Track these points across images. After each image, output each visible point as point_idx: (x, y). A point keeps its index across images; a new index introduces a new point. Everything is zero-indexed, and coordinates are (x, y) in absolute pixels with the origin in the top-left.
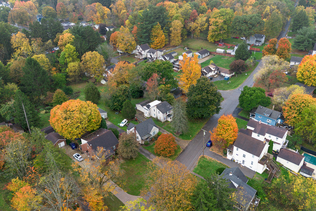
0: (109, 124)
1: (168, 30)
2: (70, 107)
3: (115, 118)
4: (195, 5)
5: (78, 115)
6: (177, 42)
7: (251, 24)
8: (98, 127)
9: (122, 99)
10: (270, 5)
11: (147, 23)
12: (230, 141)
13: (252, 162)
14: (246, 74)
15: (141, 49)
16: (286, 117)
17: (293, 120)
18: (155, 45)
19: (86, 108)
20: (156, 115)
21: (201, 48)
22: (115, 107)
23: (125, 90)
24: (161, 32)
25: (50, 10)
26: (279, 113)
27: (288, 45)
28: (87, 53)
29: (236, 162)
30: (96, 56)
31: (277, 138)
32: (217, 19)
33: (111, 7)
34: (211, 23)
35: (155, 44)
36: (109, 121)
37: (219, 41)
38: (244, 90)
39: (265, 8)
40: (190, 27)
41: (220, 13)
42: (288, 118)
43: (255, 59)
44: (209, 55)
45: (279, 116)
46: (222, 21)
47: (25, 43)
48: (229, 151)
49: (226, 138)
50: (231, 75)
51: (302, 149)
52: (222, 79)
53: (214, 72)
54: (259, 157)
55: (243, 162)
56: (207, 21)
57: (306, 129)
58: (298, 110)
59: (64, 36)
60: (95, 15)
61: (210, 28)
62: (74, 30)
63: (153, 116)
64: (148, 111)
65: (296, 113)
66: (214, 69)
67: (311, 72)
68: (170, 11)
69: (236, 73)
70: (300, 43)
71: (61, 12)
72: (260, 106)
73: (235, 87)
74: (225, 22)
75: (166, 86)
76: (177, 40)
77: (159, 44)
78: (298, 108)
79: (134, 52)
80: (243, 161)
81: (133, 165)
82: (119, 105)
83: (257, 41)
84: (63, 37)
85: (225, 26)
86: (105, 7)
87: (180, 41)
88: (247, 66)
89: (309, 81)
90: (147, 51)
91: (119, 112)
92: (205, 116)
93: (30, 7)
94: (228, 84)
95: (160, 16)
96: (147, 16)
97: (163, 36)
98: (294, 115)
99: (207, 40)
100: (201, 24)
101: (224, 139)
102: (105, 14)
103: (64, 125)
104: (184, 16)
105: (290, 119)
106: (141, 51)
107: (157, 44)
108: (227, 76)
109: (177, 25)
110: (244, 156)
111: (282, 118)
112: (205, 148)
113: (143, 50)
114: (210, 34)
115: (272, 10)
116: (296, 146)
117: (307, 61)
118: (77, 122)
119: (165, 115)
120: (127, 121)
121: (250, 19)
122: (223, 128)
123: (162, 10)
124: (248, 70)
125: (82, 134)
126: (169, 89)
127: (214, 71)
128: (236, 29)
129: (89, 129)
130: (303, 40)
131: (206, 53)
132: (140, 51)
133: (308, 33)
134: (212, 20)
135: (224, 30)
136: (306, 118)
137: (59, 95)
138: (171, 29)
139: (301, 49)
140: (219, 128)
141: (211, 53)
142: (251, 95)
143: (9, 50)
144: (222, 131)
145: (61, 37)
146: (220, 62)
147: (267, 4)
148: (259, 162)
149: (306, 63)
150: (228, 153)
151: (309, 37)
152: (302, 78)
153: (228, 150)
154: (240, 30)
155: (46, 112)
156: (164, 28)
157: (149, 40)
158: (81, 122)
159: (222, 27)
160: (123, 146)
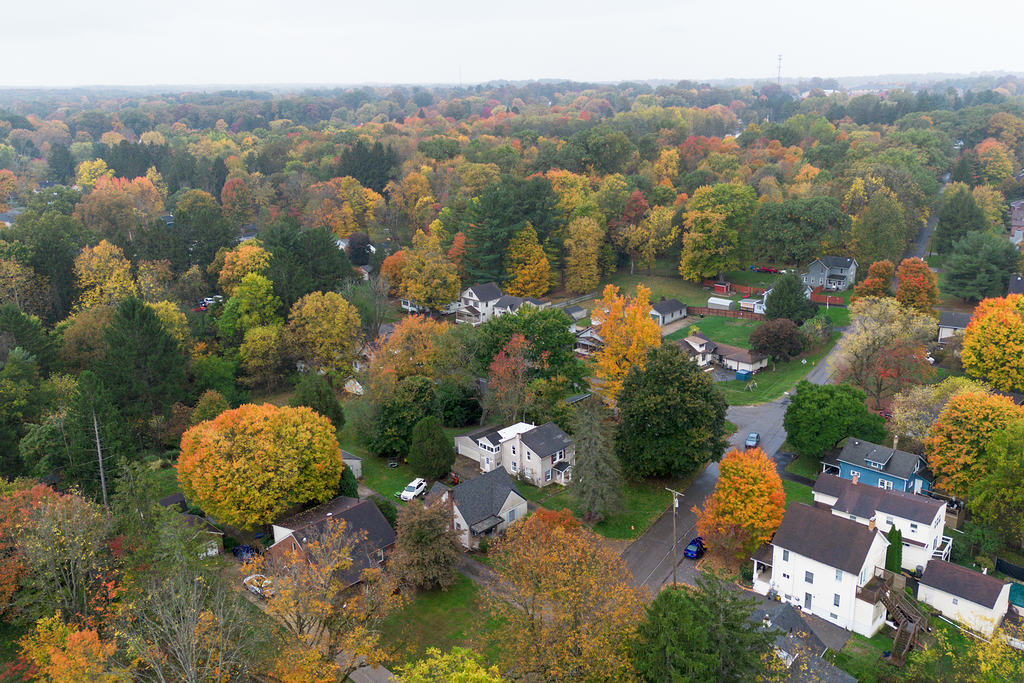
0: (366, 493)
1: (559, 245)
2: (245, 422)
3: (385, 478)
4: (640, 183)
5: (269, 447)
6: (587, 282)
7: (810, 224)
8: (330, 493)
9: (412, 416)
10: (863, 176)
11: (496, 222)
12: (759, 533)
13: (837, 597)
14: (804, 362)
15: (475, 297)
16: (939, 469)
17: (960, 475)
18: (518, 289)
19: (295, 425)
20: (518, 466)
21: (659, 299)
22: (388, 442)
23: (421, 390)
24: (538, 250)
25: (203, 200)
26: (915, 457)
27: (926, 279)
28: (307, 297)
29: (784, 600)
30: (335, 307)
31: (912, 525)
32: (708, 213)
33: (387, 192)
34: (687, 224)
35: (520, 285)
36: (368, 485)
37: (715, 279)
38: (798, 392)
39: (850, 183)
40: (626, 239)
41: (713, 195)
42: (944, 470)
43: (828, 320)
44: (685, 317)
45: (917, 469)
46: (723, 217)
47: (117, 272)
48: (759, 565)
49: (748, 523)
50: (758, 366)
51: (1000, 570)
52: (731, 378)
53: (703, 359)
54: (858, 575)
55: (807, 599)
56: (678, 220)
57: (1003, 496)
58: (972, 442)
59: (240, 255)
60: (337, 212)
61: (687, 238)
62: (273, 236)
63: (511, 471)
64: (494, 453)
65: (968, 453)
66: (703, 348)
67: (1004, 346)
68: (566, 195)
69: (773, 359)
70: (965, 278)
71: (234, 205)
72: (852, 438)
73: (772, 397)
74: (730, 222)
75: (553, 379)
76: (586, 274)
77: (532, 285)
78: (974, 437)
79: (454, 307)
80: (808, 597)
81: (440, 610)
82: (400, 436)
83: (831, 277)
84: (237, 257)
85: (733, 233)
86: (370, 190)
87: (596, 278)
88: (805, 341)
89: (1002, 376)
90: (491, 303)
91: (401, 460)
92: (677, 463)
93: (143, 193)
94: (748, 390)
95: (533, 205)
96: (495, 201)
97: (544, 261)
98: (961, 460)
99: (677, 277)
100: (657, 231)
101: (740, 525)
102: (367, 208)
103: (221, 477)
104: (607, 210)
105: (953, 474)
106: (476, 304)
107: (527, 283)
108: (745, 368)
109: (586, 230)
110: (809, 578)
111: (926, 474)
112: (680, 563)
113: (482, 300)
114: (687, 256)
115: (869, 189)
116: (979, 559)
117: (989, 315)
118: (265, 470)
119: (549, 466)
120: (425, 484)
121: (806, 210)
122: (737, 490)
123: (542, 189)
124: (807, 352)
125: (278, 509)
126: (562, 388)
127: (704, 355)
128: (766, 241)
129: (301, 496)
130: (972, 268)
131: (676, 310)
132: (471, 304)
133: (987, 246)
134: (691, 216)
135: (730, 243)
136: (1001, 461)
137: (212, 408)
138: (567, 242)
139: (971, 294)
140: (724, 490)
141: (690, 311)
142: (821, 406)
143: (65, 293)
144: (733, 499)
145: (229, 256)
146: (722, 333)
147: (854, 175)
148: (858, 595)
149: (986, 319)
150: (755, 575)
151: (989, 260)
152: (979, 368)
153: (756, 562)
154: (778, 240)
155: (164, 466)
156: (548, 239)
157: (500, 273)
158: (277, 470)
159: (722, 235)
160: (409, 542)
